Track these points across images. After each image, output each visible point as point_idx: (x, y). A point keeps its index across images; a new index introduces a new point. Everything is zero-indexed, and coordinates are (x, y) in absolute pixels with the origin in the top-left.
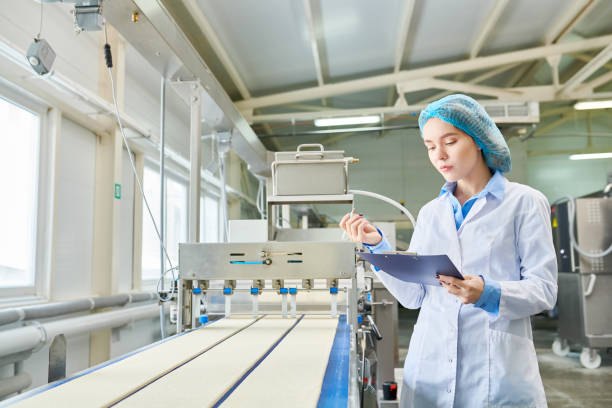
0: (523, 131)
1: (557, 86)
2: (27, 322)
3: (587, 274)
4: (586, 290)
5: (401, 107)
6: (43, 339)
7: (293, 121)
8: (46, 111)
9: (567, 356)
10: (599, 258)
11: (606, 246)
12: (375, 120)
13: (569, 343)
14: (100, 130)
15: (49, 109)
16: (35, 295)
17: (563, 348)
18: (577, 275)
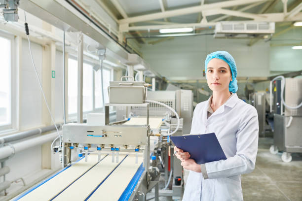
0: (266, 37)
1: (286, 13)
2: (6, 144)
3: (288, 117)
4: (288, 124)
5: (204, 23)
6: (14, 152)
7: (149, 30)
8: (14, 37)
9: (276, 154)
10: (295, 109)
11: (299, 103)
12: (191, 30)
13: (278, 148)
14: (44, 44)
15: (15, 37)
16: (12, 128)
17: (275, 150)
18: (283, 116)
